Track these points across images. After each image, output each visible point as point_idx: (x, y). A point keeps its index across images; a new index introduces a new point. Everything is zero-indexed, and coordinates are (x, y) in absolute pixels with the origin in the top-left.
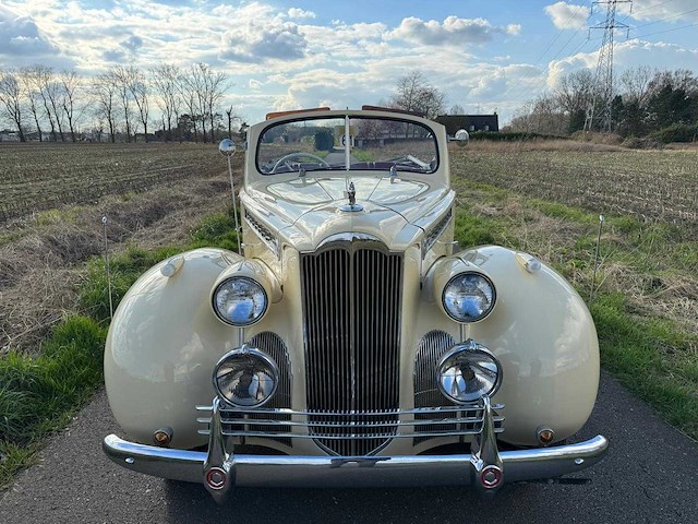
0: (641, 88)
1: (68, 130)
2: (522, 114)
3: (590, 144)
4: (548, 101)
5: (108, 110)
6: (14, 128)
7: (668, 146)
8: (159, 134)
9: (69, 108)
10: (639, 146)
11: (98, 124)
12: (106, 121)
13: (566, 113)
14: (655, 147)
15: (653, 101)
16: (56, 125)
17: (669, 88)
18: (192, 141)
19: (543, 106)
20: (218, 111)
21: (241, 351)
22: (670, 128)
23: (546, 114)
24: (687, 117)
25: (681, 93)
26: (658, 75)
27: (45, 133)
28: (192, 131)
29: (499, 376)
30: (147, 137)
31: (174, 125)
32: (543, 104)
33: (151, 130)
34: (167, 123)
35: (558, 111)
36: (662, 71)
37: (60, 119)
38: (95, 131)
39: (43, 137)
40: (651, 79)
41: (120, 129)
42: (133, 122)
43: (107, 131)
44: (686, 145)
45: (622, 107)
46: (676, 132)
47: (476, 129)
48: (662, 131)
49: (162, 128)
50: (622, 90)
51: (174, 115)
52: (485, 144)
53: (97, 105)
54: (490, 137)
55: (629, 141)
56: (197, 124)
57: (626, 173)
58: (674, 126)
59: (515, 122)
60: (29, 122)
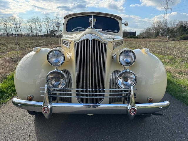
0: (175, 25)
1: (20, 34)
2: (142, 32)
3: (161, 40)
4: (149, 29)
5: (31, 28)
6: (6, 33)
7: (181, 41)
8: (45, 35)
9: (21, 27)
10: (174, 40)
11: (28, 32)
12: (30, 31)
13: (154, 32)
14: (178, 41)
15: (178, 29)
16: (17, 32)
17: (182, 25)
18: (53, 37)
19: (148, 30)
20: (61, 29)
21: (55, 71)
22: (182, 36)
23: (149, 32)
24: (187, 33)
25: (185, 27)
26: (179, 22)
27: (14, 34)
28: (54, 35)
29: (136, 81)
30: (41, 36)
31: (49, 33)
32: (148, 29)
33: (43, 34)
34: (47, 32)
35: (152, 31)
36: (180, 21)
37: (18, 30)
38: (27, 34)
39: (14, 36)
40: (177, 23)
41: (34, 34)
42: (38, 32)
43: (31, 34)
44: (187, 40)
45: (169, 30)
46: (184, 37)
47: (130, 35)
48: (180, 37)
49: (45, 34)
50: (169, 26)
51: (49, 30)
52: (132, 39)
53: (28, 27)
54: (134, 37)
55: (171, 39)
56: (55, 33)
57: (170, 47)
58: (183, 36)
59: (141, 34)
60: (10, 31)
